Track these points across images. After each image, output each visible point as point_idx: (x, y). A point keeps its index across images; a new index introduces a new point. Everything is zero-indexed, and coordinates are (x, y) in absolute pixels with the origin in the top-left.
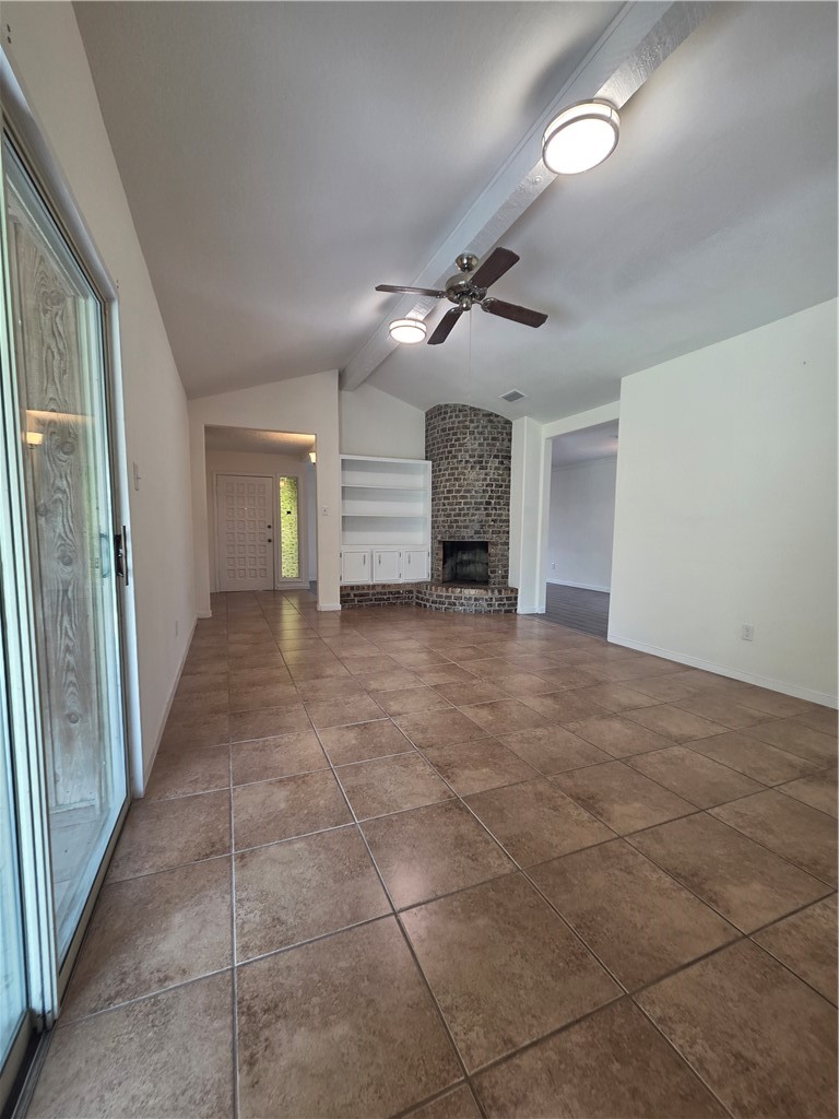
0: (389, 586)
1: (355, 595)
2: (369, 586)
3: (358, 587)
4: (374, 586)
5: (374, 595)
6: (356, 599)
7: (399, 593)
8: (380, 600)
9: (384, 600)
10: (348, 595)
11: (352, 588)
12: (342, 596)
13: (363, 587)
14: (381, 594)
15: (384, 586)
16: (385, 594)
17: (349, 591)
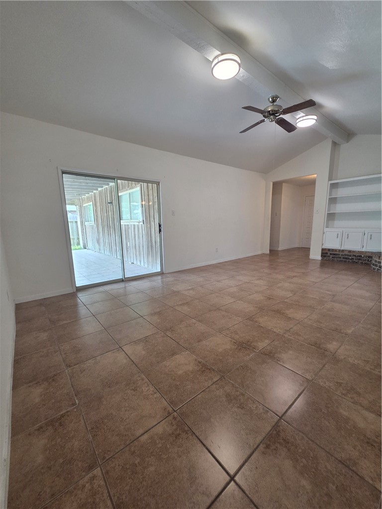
0: (354, 252)
1: (331, 254)
2: (340, 250)
3: (333, 250)
4: (343, 251)
5: (342, 255)
6: (331, 256)
7: (361, 256)
8: (346, 258)
9: (349, 259)
10: (327, 253)
11: (329, 250)
12: (322, 253)
13: (336, 250)
14: (348, 255)
15: (350, 251)
16: (350, 256)
17: (327, 251)
